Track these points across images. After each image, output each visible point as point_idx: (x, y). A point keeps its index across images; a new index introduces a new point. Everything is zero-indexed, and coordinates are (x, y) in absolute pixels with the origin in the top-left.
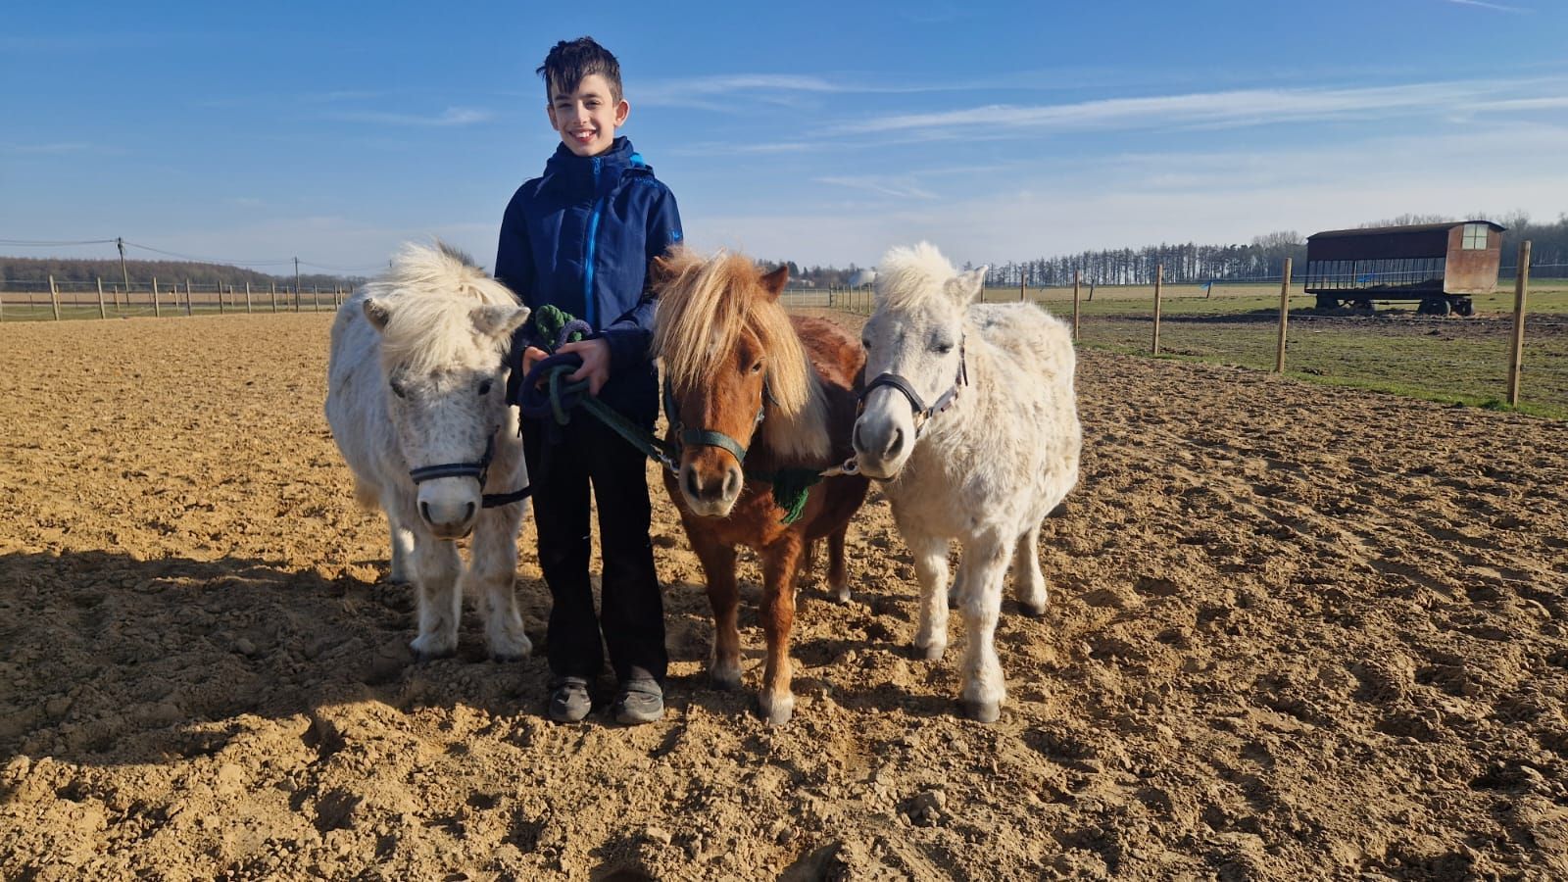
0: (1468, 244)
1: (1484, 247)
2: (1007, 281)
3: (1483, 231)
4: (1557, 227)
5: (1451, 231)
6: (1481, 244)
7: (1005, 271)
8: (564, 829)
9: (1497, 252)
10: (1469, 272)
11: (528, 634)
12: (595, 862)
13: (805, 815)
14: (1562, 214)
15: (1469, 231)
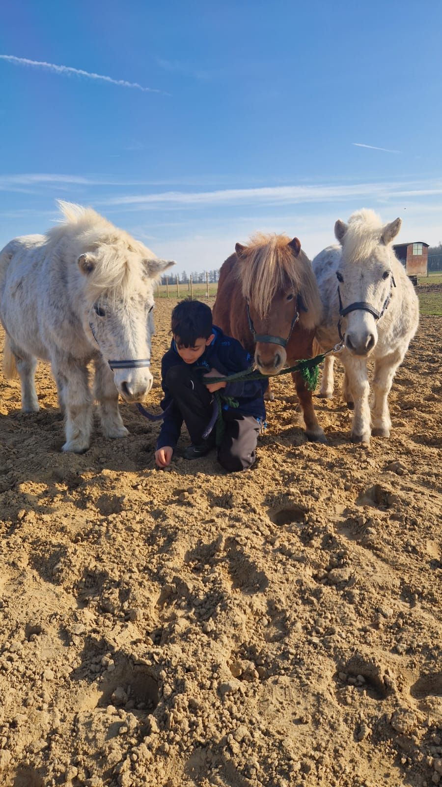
0: (415, 253)
1: (421, 254)
2: (203, 280)
3: (420, 247)
4: (439, 248)
5: (408, 247)
6: (420, 253)
7: (202, 275)
8: (243, 496)
9: (426, 256)
10: (416, 266)
11: (126, 426)
12: (267, 508)
13: (349, 478)
14: (440, 242)
15: (415, 247)
